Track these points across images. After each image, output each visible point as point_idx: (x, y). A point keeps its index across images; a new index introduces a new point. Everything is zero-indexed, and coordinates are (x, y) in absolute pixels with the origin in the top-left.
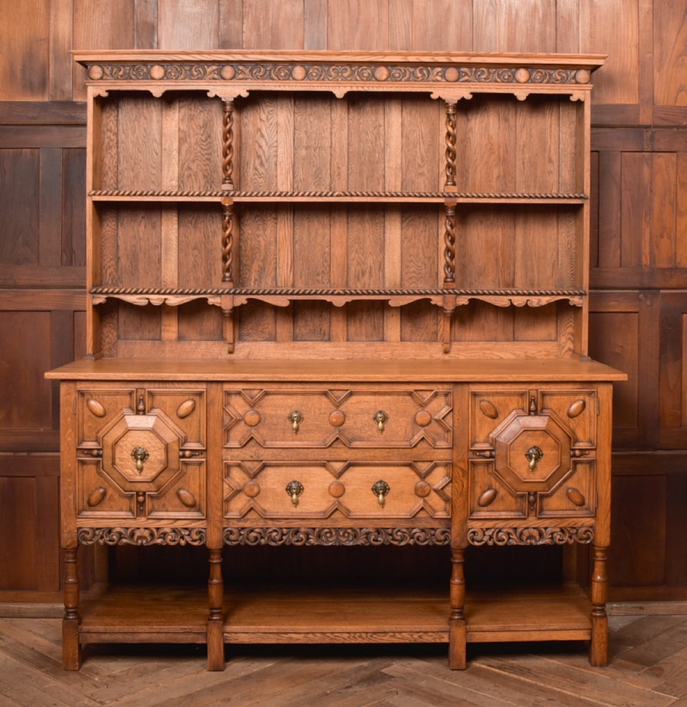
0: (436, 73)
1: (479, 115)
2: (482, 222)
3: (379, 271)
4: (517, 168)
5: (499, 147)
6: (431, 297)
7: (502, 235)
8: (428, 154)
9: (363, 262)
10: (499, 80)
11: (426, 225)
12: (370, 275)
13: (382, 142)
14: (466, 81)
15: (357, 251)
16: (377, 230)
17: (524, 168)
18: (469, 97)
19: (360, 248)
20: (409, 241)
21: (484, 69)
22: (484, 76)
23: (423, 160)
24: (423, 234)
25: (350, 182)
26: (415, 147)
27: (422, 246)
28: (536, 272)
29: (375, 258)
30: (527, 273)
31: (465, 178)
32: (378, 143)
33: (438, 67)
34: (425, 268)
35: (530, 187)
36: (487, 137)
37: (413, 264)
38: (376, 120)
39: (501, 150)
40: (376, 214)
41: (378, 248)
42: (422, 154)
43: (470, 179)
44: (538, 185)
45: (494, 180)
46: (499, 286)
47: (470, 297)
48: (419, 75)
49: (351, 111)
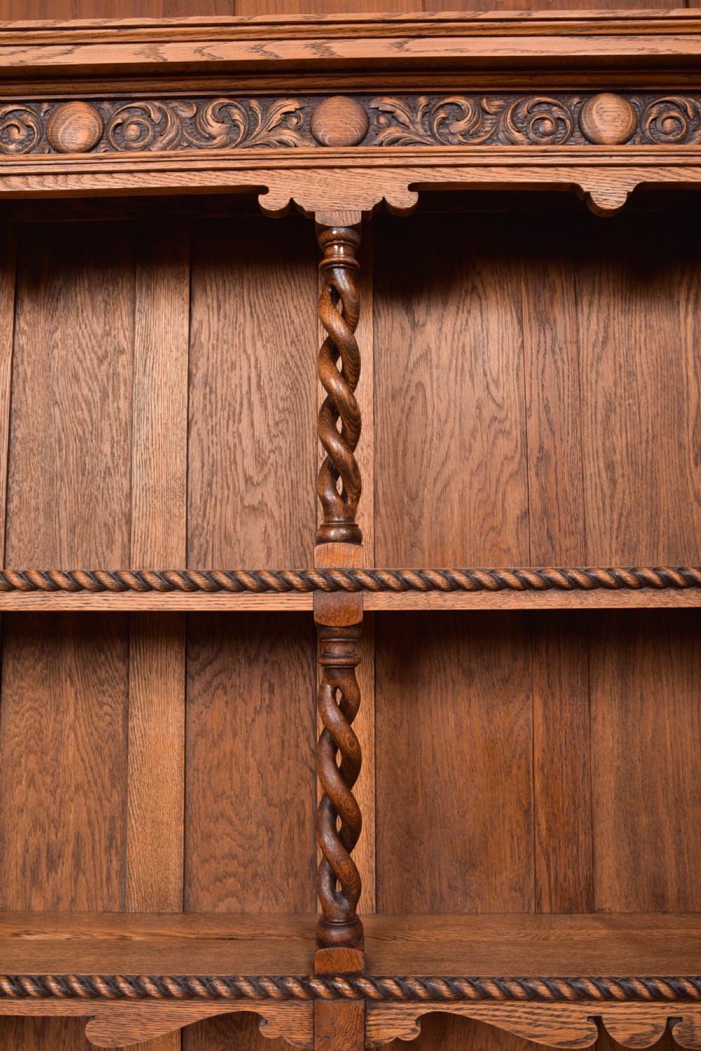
0: (277, 117)
1: (453, 308)
2: (469, 675)
3: (108, 849)
4: (588, 483)
5: (526, 412)
6: (263, 1009)
7: (545, 718)
8: (280, 441)
9: (53, 821)
10: (518, 136)
11: (271, 690)
12: (78, 866)
13: (123, 404)
14: (394, 142)
15: (32, 781)
16: (101, 705)
17: (613, 482)
18: (405, 200)
19: (44, 770)
20: (214, 744)
21: (461, 100)
22: (462, 125)
23: (261, 463)
24: (262, 719)
25: (13, 540)
26: (234, 417)
27: (260, 764)
28: (670, 851)
29: (92, 804)
30: (636, 856)
31: (407, 523)
32: (111, 409)
33: (288, 96)
34: (271, 840)
35: (635, 549)
36: (479, 377)
37: (229, 829)
38: (108, 334)
39: (532, 423)
40: (101, 649)
41: (106, 772)
42: (257, 442)
43: (425, 523)
44: (663, 540)
45: (511, 526)
46: (538, 905)
47: (424, 1009)
48: (215, 128)
49: (27, 306)
